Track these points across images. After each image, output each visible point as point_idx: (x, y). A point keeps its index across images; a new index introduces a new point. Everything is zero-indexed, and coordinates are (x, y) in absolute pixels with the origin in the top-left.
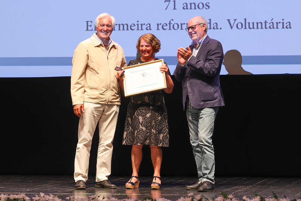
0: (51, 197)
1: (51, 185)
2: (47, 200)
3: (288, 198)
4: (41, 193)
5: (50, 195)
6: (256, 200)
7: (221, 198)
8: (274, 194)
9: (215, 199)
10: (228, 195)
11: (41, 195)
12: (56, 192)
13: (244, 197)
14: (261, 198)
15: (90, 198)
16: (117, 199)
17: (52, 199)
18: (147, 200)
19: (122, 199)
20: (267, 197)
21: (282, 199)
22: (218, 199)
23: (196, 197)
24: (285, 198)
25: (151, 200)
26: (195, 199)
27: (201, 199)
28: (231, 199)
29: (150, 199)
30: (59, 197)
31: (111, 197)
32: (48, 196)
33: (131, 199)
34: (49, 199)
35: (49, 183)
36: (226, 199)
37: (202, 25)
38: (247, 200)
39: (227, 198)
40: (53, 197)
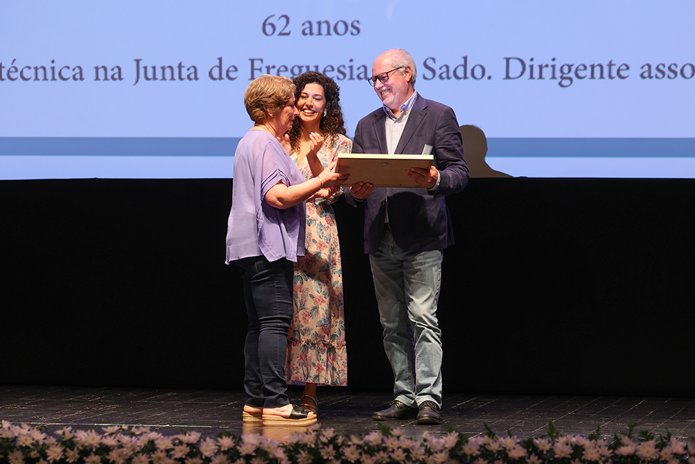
0: (24, 429)
1: (25, 405)
2: (16, 435)
3: (516, 437)
4: (3, 421)
5: (23, 426)
6: (450, 440)
7: (376, 434)
8: (487, 428)
9: (364, 437)
10: (392, 430)
11: (4, 426)
12: (35, 420)
13: (425, 433)
14: (460, 436)
15: (105, 432)
16: (161, 434)
17: (27, 434)
18: (224, 437)
19: (172, 435)
20: (473, 435)
21: (504, 438)
22: (370, 436)
23: (324, 433)
24: (511, 437)
25: (231, 437)
26: (324, 436)
27: (336, 436)
28: (398, 437)
29: (229, 437)
30: (41, 430)
31: (149, 431)
32: (18, 427)
33: (189, 435)
34: (19, 434)
35: (21, 402)
36: (388, 437)
37: (403, 69)
38: (432, 439)
39: (390, 436)
40: (29, 430)
